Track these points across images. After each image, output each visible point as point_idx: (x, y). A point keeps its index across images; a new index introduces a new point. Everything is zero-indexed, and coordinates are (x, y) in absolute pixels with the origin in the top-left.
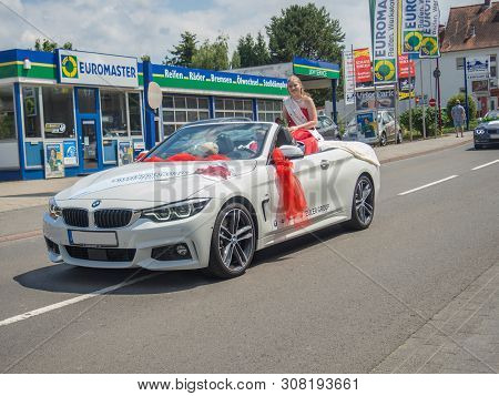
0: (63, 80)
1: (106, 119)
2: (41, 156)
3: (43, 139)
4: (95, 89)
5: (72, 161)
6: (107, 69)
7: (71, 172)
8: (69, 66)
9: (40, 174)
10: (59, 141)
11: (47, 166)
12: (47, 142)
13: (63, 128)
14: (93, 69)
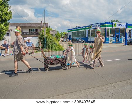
0: (114, 27)
1: (121, 34)
2: (109, 40)
3: (109, 37)
4: (119, 29)
5: (114, 41)
6: (122, 25)
7: (113, 42)
8: (115, 25)
9: (108, 43)
10: (112, 37)
11: (110, 41)
12: (110, 37)
13: (113, 35)
14: (119, 25)
